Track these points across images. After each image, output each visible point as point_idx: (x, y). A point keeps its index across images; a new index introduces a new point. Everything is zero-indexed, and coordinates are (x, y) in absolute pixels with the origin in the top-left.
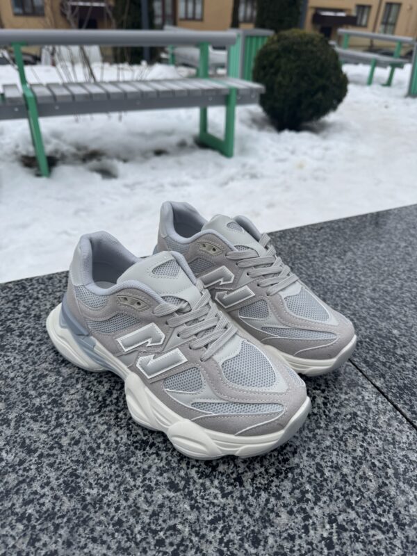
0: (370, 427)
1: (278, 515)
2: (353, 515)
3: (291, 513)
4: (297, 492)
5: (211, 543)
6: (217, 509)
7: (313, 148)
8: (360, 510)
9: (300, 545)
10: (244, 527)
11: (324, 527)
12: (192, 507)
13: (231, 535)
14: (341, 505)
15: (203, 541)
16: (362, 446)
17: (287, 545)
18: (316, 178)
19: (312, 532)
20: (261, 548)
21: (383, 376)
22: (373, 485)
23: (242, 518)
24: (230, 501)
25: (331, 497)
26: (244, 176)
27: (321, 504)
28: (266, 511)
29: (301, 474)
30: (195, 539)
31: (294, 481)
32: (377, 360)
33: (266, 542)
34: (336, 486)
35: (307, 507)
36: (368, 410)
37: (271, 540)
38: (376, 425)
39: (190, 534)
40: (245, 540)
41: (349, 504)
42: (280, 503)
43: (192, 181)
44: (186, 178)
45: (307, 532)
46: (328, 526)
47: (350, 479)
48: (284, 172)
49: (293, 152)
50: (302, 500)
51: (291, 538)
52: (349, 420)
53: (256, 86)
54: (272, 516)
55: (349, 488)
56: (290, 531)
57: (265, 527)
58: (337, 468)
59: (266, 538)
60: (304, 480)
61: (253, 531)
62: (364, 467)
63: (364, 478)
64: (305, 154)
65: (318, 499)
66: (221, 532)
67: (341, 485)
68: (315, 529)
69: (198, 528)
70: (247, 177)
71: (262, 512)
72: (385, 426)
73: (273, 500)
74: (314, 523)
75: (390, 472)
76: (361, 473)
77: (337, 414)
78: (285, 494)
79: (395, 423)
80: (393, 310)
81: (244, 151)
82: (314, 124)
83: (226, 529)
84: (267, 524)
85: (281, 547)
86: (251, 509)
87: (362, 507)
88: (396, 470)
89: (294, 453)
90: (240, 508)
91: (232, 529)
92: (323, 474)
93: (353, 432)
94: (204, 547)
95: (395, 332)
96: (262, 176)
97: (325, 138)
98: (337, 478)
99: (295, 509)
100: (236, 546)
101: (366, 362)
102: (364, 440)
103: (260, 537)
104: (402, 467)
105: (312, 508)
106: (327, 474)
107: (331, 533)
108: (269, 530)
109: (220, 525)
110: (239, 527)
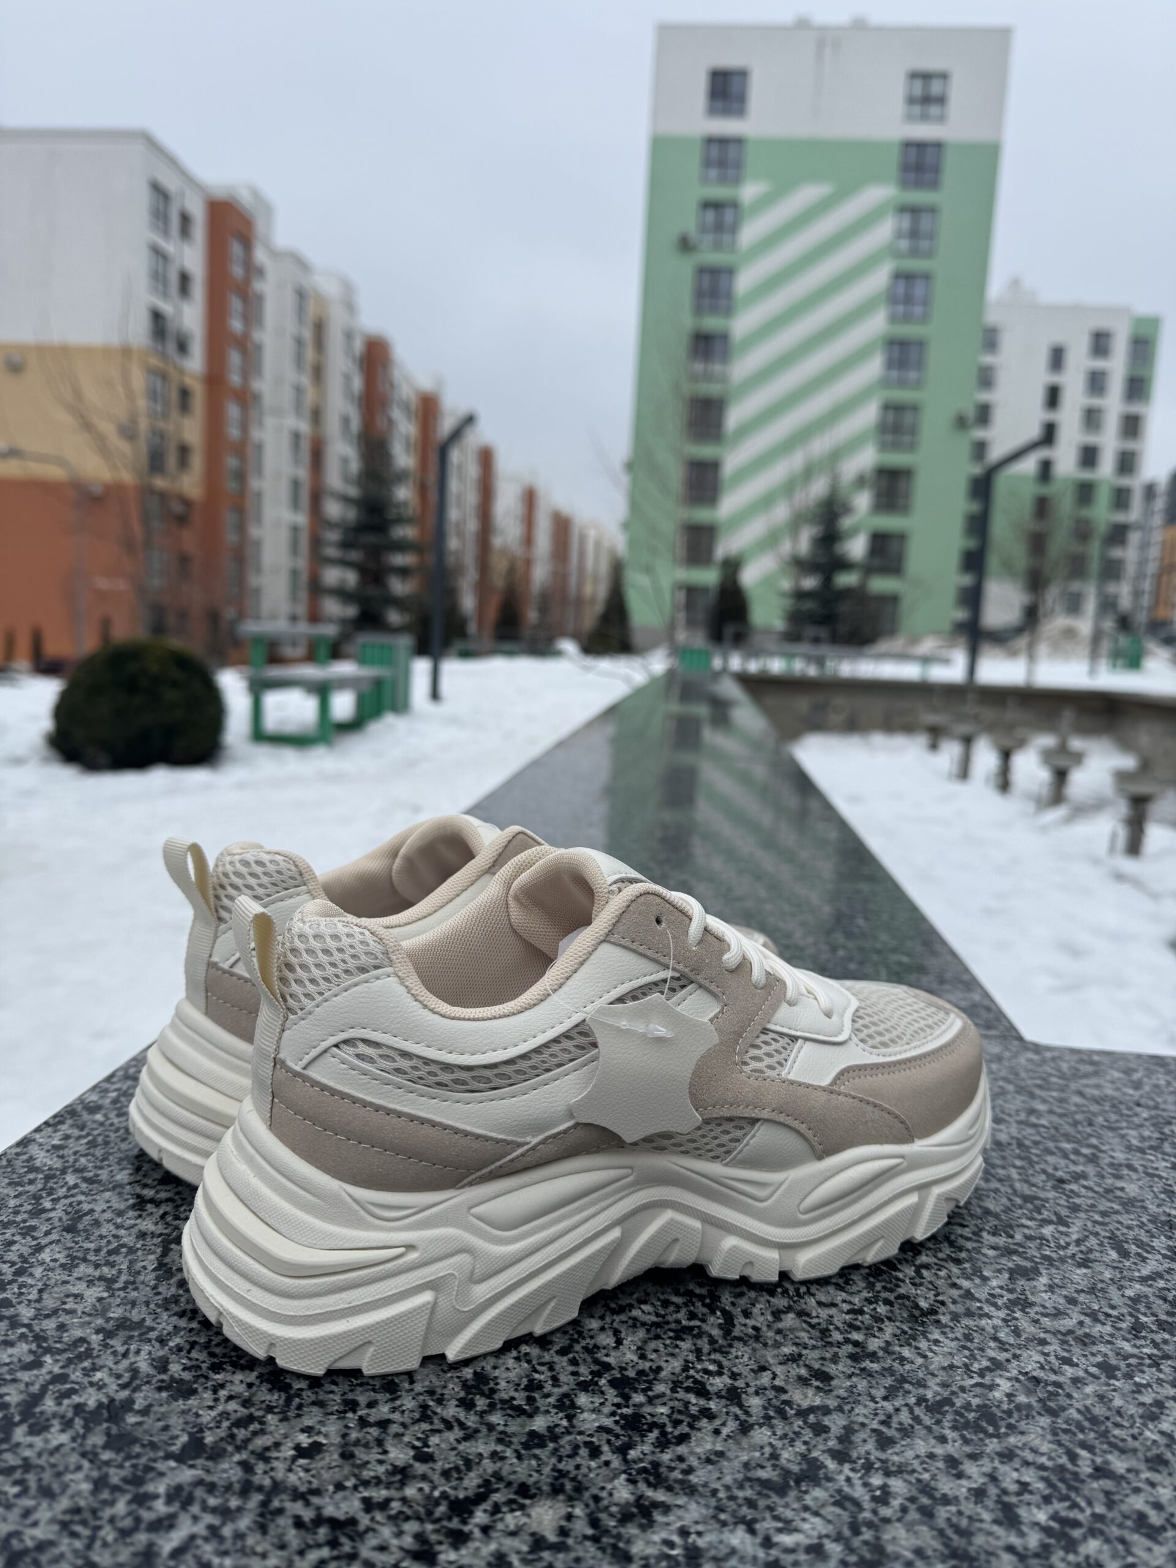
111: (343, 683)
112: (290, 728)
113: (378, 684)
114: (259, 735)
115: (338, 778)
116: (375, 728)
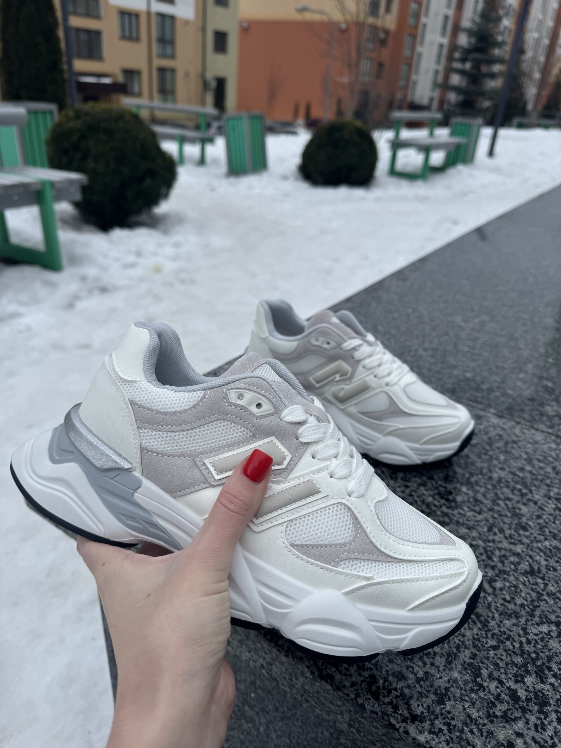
0: (515, 439)
1: (520, 509)
2: (556, 490)
3: (525, 504)
4: (516, 492)
5: (501, 542)
6: (484, 522)
7: (160, 245)
8: (557, 486)
9: (547, 518)
10: (509, 524)
11: (548, 503)
12: (469, 528)
13: (508, 532)
14: (545, 487)
15: (496, 543)
16: (522, 452)
17: (541, 521)
18: (183, 282)
19: (546, 509)
20: (530, 530)
21: (490, 406)
22: (549, 470)
23: (502, 520)
24: (485, 515)
25: (535, 486)
26: (90, 291)
27: (534, 492)
28: (511, 510)
29: (507, 482)
30: (491, 544)
31: (508, 487)
32: (476, 397)
33: (529, 525)
34: (533, 479)
35: (530, 496)
36: (504, 429)
37: (531, 523)
38: (517, 436)
39: (485, 543)
40: (518, 530)
41: (548, 485)
42: (514, 502)
43: (22, 309)
44: (12, 308)
45: (543, 510)
46: (550, 502)
47: (534, 472)
48: (141, 279)
49: (139, 254)
50: (523, 495)
51: (539, 517)
52: (500, 440)
53: (74, 176)
54: (517, 511)
55: (540, 477)
56: (535, 514)
57: (520, 518)
58: (522, 469)
59: (527, 524)
60: (512, 484)
61: (517, 524)
62: (536, 462)
63: (541, 468)
64: (155, 254)
65: (531, 491)
66: (500, 533)
67: (534, 477)
68: (546, 506)
69: (485, 538)
70: (96, 292)
71: (509, 511)
72: (521, 435)
73: (507, 502)
74: (542, 504)
75: (550, 459)
76: (537, 467)
77: (490, 438)
78: (511, 496)
79: (526, 431)
80: (451, 360)
81: (75, 260)
82: (143, 217)
83: (501, 530)
84: (519, 516)
85: (539, 524)
86: (503, 513)
87: (556, 484)
88: (551, 456)
89: (490, 471)
90: (496, 515)
91: (505, 529)
92: (519, 476)
93: (510, 445)
94: (500, 545)
95: (468, 375)
96: (116, 288)
97: (166, 232)
98: (528, 475)
99: (525, 501)
100: (517, 536)
101: (471, 400)
102: (520, 448)
103: (523, 524)
104: (553, 454)
105: (533, 497)
106: (521, 475)
107: (555, 504)
108: (524, 520)
109: (496, 530)
110: (507, 526)
111: (438, 147)
112: (409, 169)
113: (458, 146)
114: (393, 172)
115: (424, 199)
116: (451, 172)
